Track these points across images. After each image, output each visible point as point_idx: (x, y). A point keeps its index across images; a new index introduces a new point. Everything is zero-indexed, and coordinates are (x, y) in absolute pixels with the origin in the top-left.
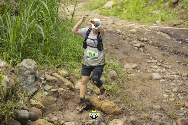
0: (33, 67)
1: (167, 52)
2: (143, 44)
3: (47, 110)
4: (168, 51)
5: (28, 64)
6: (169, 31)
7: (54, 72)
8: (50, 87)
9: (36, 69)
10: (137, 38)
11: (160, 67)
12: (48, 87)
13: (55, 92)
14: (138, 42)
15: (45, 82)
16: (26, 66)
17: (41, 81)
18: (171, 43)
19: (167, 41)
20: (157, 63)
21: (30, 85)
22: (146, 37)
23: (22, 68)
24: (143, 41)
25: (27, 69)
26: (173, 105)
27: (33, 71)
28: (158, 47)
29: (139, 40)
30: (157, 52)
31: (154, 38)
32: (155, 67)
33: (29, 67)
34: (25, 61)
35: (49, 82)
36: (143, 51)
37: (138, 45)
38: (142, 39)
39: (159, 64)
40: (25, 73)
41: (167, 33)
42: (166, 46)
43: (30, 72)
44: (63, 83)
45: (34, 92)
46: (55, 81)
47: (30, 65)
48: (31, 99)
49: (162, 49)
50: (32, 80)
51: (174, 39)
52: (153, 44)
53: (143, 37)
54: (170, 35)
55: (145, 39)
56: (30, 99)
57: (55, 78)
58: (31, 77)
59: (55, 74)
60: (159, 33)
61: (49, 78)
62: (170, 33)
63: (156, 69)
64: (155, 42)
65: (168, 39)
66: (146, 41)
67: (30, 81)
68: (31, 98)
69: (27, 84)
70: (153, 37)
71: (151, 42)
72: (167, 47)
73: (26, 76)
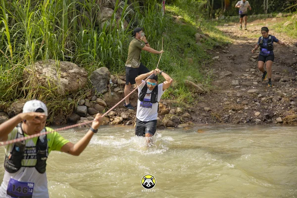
9: (108, 75)
12: (117, 89)
13: (122, 93)
16: (99, 73)
21: (101, 87)
23: (96, 74)
25: (100, 75)
27: (105, 76)
47: (103, 72)
58: (102, 81)
73: (99, 80)
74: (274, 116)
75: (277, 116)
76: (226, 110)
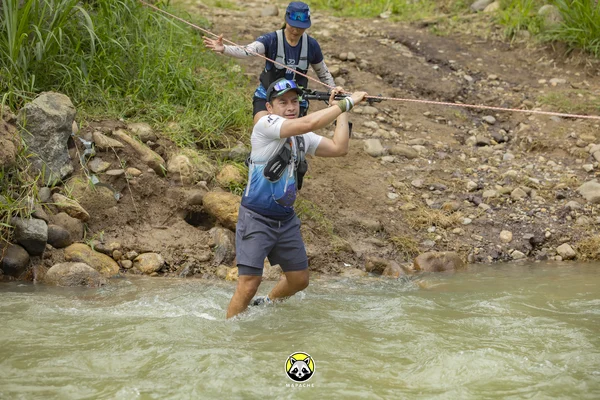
0: (65, 113)
1: (402, 88)
2: (344, 66)
3: (96, 222)
4: (406, 88)
5: (52, 104)
6: (411, 37)
7: (117, 129)
8: (107, 164)
9: (71, 118)
10: (330, 51)
11: (382, 126)
12: (99, 165)
13: (118, 177)
14: (334, 61)
15: (92, 151)
16: (46, 111)
17: (83, 147)
18: (414, 67)
19: (403, 63)
20: (376, 115)
21: (55, 158)
22: (353, 51)
23: (37, 115)
24: (345, 60)
25: (50, 117)
26: (411, 221)
27: (64, 123)
28: (381, 76)
29: (337, 57)
30: (378, 87)
31: (373, 55)
32: (373, 124)
33: (53, 112)
34: (44, 96)
35: (102, 152)
36: (346, 84)
37: (334, 69)
38: (343, 55)
39: (382, 118)
40: (44, 127)
41: (405, 44)
42: (401, 74)
43: (55, 124)
44: (138, 155)
45: (64, 174)
46: (119, 151)
47: (57, 108)
48: (55, 194)
49: (391, 82)
50: (61, 146)
51: (422, 59)
52: (370, 69)
53: (347, 50)
54: (412, 48)
55: (351, 55)
56: (52, 193)
57: (118, 143)
58: (57, 138)
59: (120, 133)
60: (385, 41)
61: (105, 141)
62: (413, 43)
63: (374, 130)
64: (375, 64)
65: (407, 58)
66: (352, 60)
67: (55, 147)
68: (57, 191)
69: (46, 155)
70: (370, 51)
71: (364, 62)
72: (403, 76)
73: (47, 135)
74: (546, 240)
75: (552, 241)
76: (420, 227)
